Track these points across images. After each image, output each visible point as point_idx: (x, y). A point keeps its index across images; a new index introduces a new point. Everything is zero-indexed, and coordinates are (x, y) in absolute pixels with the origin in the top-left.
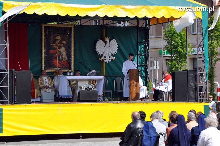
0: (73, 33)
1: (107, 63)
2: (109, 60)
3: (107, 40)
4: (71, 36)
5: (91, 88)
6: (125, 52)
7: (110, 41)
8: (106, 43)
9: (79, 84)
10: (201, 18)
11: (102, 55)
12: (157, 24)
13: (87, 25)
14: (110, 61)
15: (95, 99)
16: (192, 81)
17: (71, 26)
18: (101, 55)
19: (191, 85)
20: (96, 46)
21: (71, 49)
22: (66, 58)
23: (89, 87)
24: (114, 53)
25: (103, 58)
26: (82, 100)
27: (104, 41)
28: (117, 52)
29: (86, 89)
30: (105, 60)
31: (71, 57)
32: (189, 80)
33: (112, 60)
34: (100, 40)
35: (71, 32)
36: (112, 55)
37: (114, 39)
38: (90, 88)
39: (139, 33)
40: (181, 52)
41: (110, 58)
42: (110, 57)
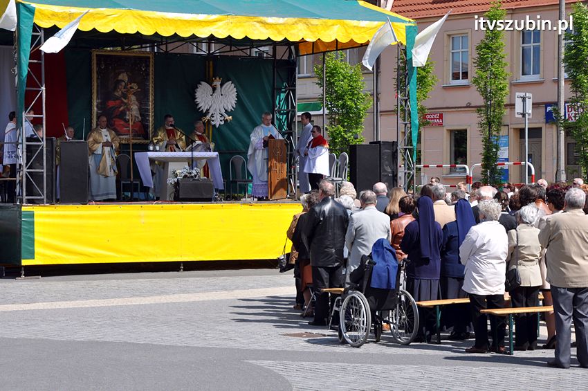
0: (151, 68)
1: (217, 126)
2: (221, 121)
3: (217, 83)
4: (148, 74)
5: (195, 176)
6: (250, 106)
7: (222, 85)
8: (214, 89)
9: (172, 167)
10: (404, 43)
11: (208, 110)
12: (313, 53)
13: (179, 53)
14: (222, 123)
15: (208, 196)
16: (387, 162)
17: (149, 55)
18: (204, 111)
19: (385, 171)
20: (196, 94)
21: (148, 99)
22: (139, 116)
23: (190, 173)
24: (230, 108)
25: (208, 117)
26: (184, 197)
27: (211, 86)
28: (235, 107)
29: (185, 176)
30: (213, 121)
31: (148, 115)
32: (382, 161)
33: (226, 121)
34: (203, 83)
35: (148, 66)
36: (226, 111)
37: (231, 82)
38: (193, 175)
39: (277, 71)
40: (351, 108)
41: (222, 118)
42: (222, 115)
